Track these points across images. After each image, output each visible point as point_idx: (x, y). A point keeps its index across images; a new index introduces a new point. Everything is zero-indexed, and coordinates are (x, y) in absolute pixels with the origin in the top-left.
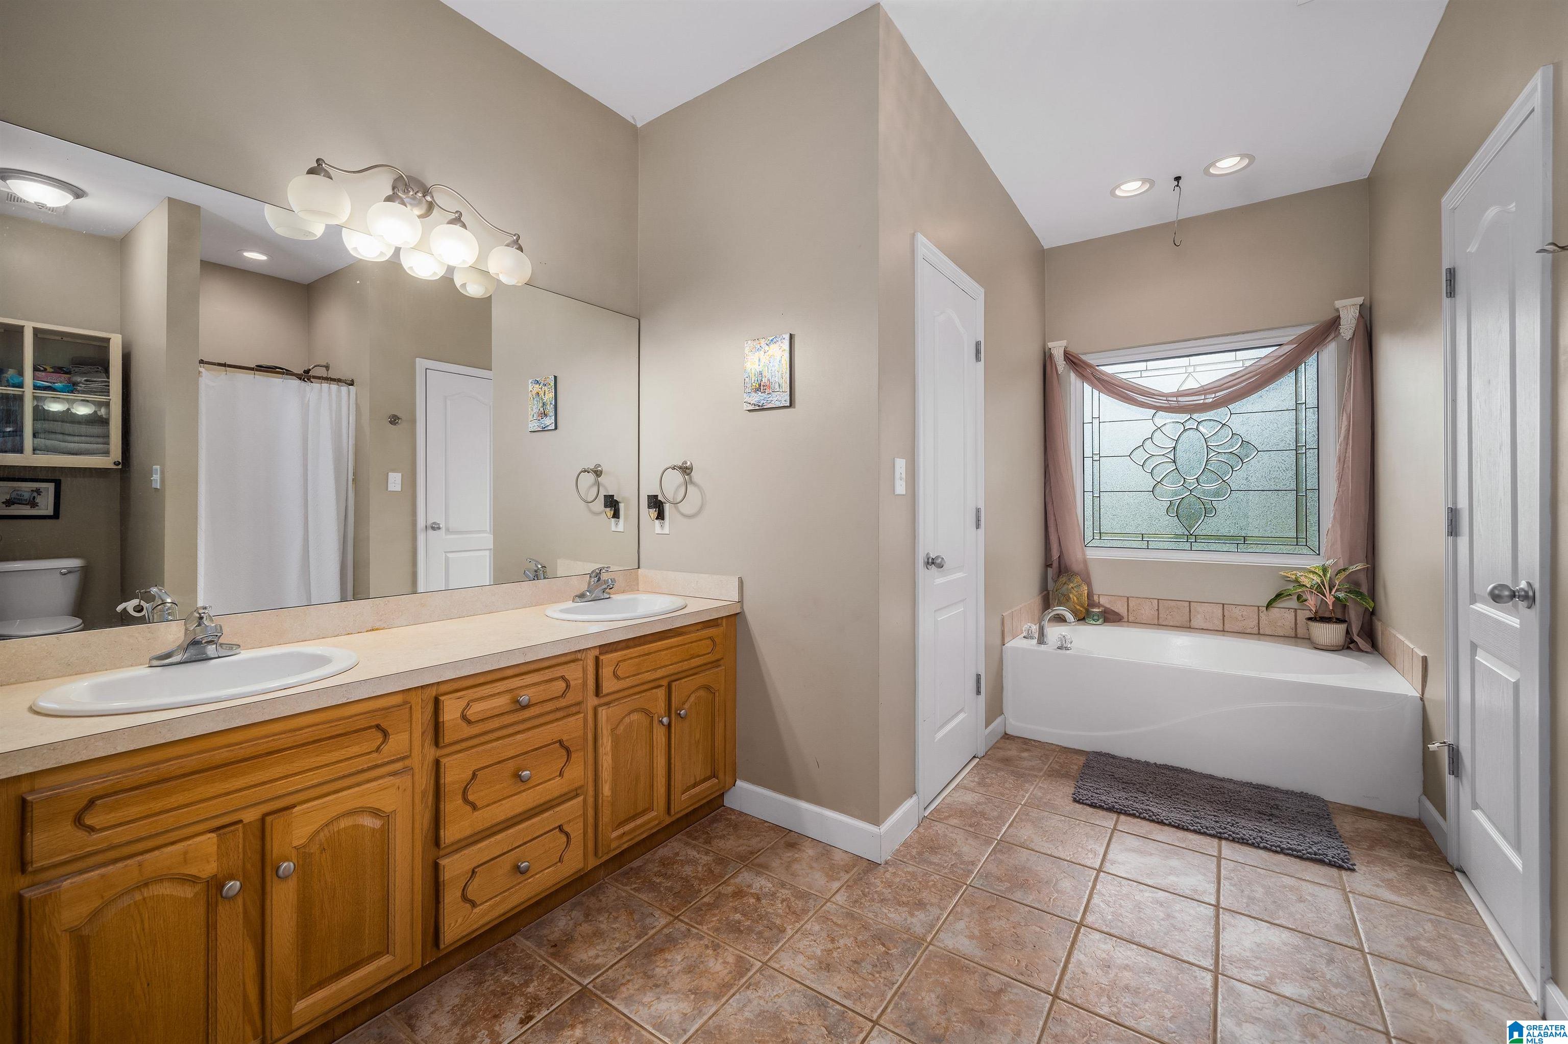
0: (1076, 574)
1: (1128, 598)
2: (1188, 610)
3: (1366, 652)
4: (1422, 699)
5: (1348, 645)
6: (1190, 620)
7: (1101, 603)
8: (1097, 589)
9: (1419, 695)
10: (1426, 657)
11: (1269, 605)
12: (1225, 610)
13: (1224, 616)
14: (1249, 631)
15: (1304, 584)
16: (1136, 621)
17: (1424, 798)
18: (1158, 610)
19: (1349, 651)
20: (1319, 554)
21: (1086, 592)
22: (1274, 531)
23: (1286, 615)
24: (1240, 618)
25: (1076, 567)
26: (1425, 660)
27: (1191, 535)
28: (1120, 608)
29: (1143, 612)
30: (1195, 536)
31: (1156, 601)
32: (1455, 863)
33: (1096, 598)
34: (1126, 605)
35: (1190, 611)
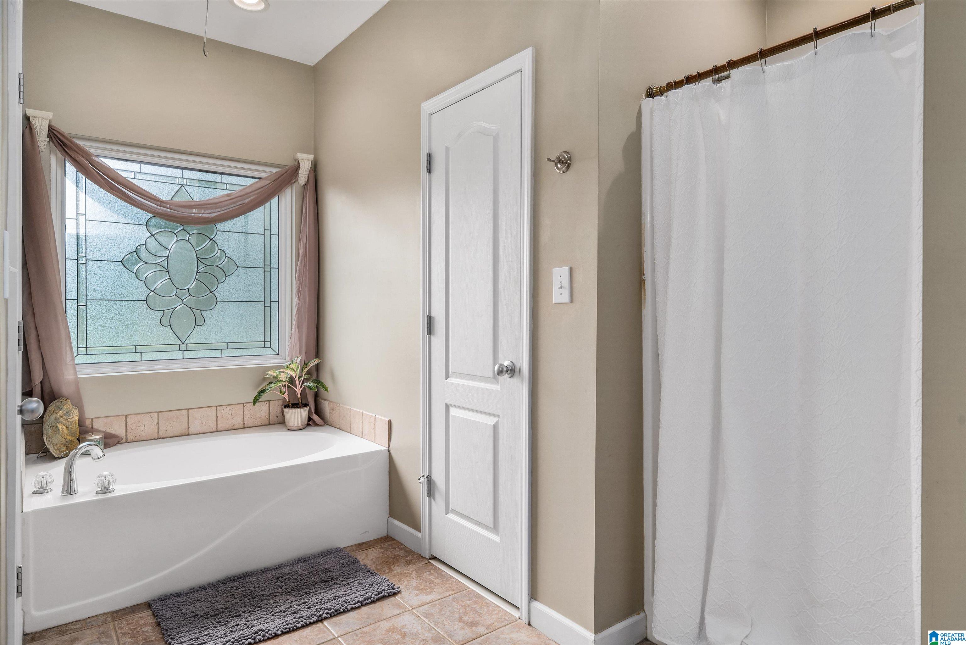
0: (67, 398)
1: (126, 416)
2: (187, 417)
3: (321, 426)
4: (389, 451)
5: (310, 423)
6: (189, 427)
7: (94, 427)
8: (90, 413)
9: (386, 448)
10: (390, 420)
11: (255, 401)
12: (218, 411)
13: (217, 417)
14: (236, 427)
15: (281, 379)
16: (136, 439)
17: (391, 519)
18: (158, 423)
19: (309, 427)
20: (278, 354)
21: (77, 418)
22: (249, 337)
23: (263, 407)
24: (230, 416)
25: (66, 390)
26: (390, 422)
27: (183, 344)
28: (118, 429)
29: (142, 428)
30: (187, 344)
31: (156, 415)
32: (427, 554)
33: (88, 423)
34: (124, 424)
35: (188, 418)
